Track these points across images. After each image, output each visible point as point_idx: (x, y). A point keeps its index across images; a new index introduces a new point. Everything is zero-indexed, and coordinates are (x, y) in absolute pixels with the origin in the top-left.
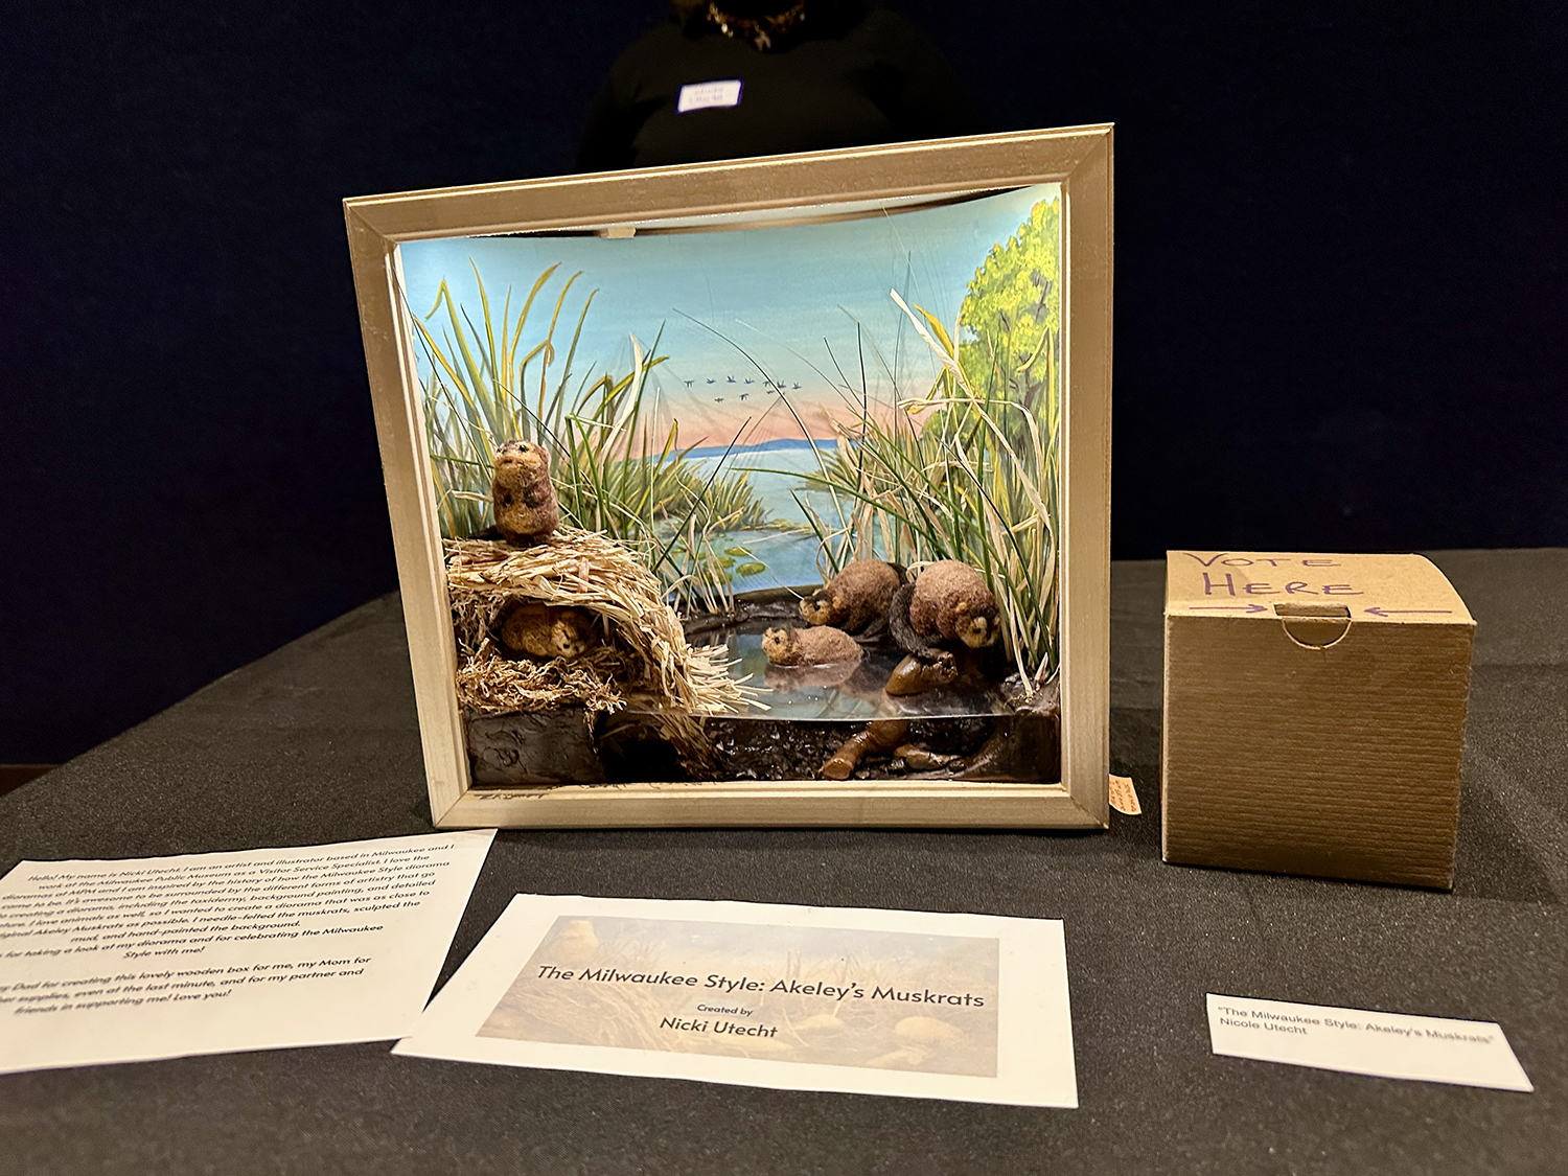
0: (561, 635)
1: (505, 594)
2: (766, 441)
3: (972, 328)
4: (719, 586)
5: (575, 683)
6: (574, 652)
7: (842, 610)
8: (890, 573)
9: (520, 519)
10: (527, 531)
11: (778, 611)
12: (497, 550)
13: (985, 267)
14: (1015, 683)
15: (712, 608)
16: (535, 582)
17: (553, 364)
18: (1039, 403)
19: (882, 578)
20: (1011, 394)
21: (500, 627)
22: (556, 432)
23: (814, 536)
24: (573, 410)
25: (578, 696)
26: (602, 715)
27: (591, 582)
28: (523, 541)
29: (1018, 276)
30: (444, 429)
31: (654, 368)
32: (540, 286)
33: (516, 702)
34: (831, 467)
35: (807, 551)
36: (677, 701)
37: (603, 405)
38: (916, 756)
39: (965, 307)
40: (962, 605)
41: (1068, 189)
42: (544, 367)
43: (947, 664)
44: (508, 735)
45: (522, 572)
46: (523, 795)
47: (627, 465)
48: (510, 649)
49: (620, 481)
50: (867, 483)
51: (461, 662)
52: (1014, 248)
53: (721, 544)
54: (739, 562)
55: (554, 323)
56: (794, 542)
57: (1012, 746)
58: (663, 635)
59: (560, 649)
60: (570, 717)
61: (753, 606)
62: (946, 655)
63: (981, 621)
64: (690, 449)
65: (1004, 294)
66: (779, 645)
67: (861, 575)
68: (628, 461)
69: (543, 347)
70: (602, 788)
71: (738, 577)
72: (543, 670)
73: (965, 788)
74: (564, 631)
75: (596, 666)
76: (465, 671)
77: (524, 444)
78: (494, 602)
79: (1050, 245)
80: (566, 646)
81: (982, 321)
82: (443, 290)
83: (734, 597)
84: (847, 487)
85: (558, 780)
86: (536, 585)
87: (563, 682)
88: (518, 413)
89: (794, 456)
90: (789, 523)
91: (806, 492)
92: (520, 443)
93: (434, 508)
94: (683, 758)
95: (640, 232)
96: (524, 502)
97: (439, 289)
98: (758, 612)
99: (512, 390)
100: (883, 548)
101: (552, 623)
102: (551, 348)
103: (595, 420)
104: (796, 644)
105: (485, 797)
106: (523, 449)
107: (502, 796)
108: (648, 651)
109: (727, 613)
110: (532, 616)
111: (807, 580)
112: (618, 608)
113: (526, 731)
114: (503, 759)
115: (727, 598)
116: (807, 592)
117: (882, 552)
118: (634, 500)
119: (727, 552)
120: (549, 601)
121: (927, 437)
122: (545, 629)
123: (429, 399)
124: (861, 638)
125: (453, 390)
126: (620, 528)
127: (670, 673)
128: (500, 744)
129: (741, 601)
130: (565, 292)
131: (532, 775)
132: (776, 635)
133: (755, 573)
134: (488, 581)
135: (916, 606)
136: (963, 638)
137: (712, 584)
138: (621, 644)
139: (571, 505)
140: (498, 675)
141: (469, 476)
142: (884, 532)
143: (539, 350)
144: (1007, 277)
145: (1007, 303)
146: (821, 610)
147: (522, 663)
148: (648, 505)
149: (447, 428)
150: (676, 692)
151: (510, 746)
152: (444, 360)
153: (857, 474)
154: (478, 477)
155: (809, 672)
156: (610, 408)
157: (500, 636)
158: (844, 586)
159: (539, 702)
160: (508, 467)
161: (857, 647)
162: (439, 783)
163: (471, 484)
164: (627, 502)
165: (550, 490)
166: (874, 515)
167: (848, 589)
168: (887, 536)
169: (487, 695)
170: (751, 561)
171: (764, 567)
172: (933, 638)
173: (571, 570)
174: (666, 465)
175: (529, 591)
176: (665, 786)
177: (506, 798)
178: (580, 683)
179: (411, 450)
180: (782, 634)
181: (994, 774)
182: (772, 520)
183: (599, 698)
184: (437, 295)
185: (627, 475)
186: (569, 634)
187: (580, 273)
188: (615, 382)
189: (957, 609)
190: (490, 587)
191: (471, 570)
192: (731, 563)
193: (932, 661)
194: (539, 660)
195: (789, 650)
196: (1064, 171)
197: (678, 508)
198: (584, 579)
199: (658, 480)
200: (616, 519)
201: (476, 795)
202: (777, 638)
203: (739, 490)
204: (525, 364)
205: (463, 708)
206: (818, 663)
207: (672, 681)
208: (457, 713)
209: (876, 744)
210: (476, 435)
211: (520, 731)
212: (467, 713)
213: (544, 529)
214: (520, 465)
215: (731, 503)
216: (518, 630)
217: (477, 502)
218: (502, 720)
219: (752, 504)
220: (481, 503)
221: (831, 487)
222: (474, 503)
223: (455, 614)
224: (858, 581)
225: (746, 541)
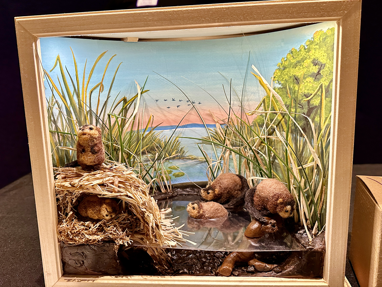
0: (104, 211)
1: (80, 192)
2: (187, 124)
3: (279, 82)
4: (166, 181)
5: (110, 232)
6: (110, 218)
7: (219, 194)
8: (238, 179)
9: (88, 159)
10: (91, 164)
11: (189, 191)
12: (78, 172)
13: (287, 57)
14: (302, 234)
15: (163, 190)
16: (94, 187)
17: (103, 92)
18: (315, 115)
19: (235, 181)
20: (299, 110)
21: (78, 206)
22: (103, 119)
23: (205, 162)
24: (110, 111)
25: (111, 237)
26: (122, 246)
27: (119, 187)
28: (90, 168)
29: (305, 62)
30: (56, 119)
31: (144, 94)
32: (99, 60)
33: (84, 241)
34: (212, 135)
35: (202, 168)
36: (156, 240)
37: (123, 109)
38: (259, 265)
39: (276, 74)
40: (280, 200)
41: (341, 23)
42: (99, 93)
43: (273, 226)
44: (80, 254)
45: (88, 183)
46: (86, 280)
47: (131, 133)
48: (81, 216)
49: (129, 139)
50: (228, 142)
51: (60, 222)
52: (303, 50)
53: (167, 164)
54: (174, 172)
55: (104, 75)
56: (196, 164)
57: (303, 263)
58: (150, 211)
59: (104, 217)
60: (108, 247)
61: (179, 189)
62: (273, 221)
63: (289, 207)
64: (156, 127)
65: (296, 69)
66: (195, 210)
67: (226, 180)
68: (132, 131)
69: (99, 85)
70: (120, 278)
71: (173, 178)
72: (96, 226)
73: (282, 281)
74: (106, 209)
75: (120, 223)
76: (61, 226)
77: (91, 126)
78: (75, 195)
79: (325, 49)
80: (107, 216)
81: (284, 79)
82: (58, 59)
83: (172, 185)
84: (218, 143)
85: (101, 273)
86: (94, 188)
87: (105, 231)
88: (88, 112)
89: (197, 130)
90: (194, 156)
91: (202, 144)
92: (90, 126)
93: (50, 154)
94: (156, 264)
95: (140, 40)
96: (91, 152)
97: (56, 59)
98: (181, 192)
99: (86, 102)
100: (233, 168)
101: (101, 205)
102: (103, 85)
103: (119, 115)
104: (202, 210)
105: (69, 280)
106: (91, 129)
107: (77, 280)
108: (143, 217)
109: (169, 193)
110: (92, 201)
111: (201, 179)
112: (131, 199)
113: (88, 253)
114: (77, 264)
115: (169, 186)
116: (203, 185)
117: (233, 169)
118: (134, 147)
119: (169, 168)
120: (100, 195)
121: (255, 125)
122: (98, 208)
123: (50, 106)
124: (227, 206)
125: (61, 102)
126: (128, 158)
127: (153, 228)
128: (76, 258)
129: (175, 187)
130: (109, 63)
131: (89, 271)
132: (193, 206)
133: (180, 176)
134: (73, 186)
135: (257, 198)
136: (280, 214)
137: (163, 181)
138: (130, 213)
139: (108, 150)
140: (76, 228)
141: (66, 139)
142: (234, 162)
143: (97, 86)
144: (299, 62)
145: (299, 72)
146: (210, 194)
147: (87, 223)
148: (139, 149)
149: (57, 119)
150: (155, 236)
151: (81, 259)
152: (58, 89)
153: (224, 139)
154: (70, 139)
155: (207, 222)
156: (125, 110)
157: (77, 210)
158: (219, 184)
159: (94, 240)
160: (84, 136)
161: (226, 211)
162: (49, 274)
163: (67, 142)
164: (131, 148)
165: (102, 146)
166: (230, 155)
167: (221, 185)
168: (235, 163)
169: (71, 237)
170: (179, 171)
171: (184, 174)
172: (265, 212)
173: (110, 182)
174: (147, 133)
175: (91, 191)
176: (148, 277)
177: (78, 281)
178: (112, 232)
179: (41, 129)
180: (196, 206)
181: (295, 275)
182: (188, 155)
183: (121, 239)
184: (55, 61)
185: (131, 137)
186: (108, 210)
187: (115, 55)
188: (128, 100)
189: (278, 202)
190: (74, 189)
191: (66, 181)
192: (170, 172)
193: (266, 224)
194: (95, 221)
195: (199, 212)
196: (340, 16)
197: (151, 150)
198: (116, 186)
199: (143, 139)
200: (126, 155)
201: (65, 279)
202: (194, 207)
203: (175, 143)
204: (92, 92)
205: (60, 242)
206: (210, 218)
207: (154, 232)
208: (57, 244)
209: (240, 258)
210: (70, 121)
211: (85, 253)
212: (62, 244)
213: (99, 163)
214: (89, 136)
215: (172, 148)
216: (86, 208)
217: (69, 151)
218: (77, 247)
219: (180, 149)
220: (71, 151)
221: (212, 143)
222: (68, 151)
223: (58, 200)
224: (226, 182)
225: (177, 163)
